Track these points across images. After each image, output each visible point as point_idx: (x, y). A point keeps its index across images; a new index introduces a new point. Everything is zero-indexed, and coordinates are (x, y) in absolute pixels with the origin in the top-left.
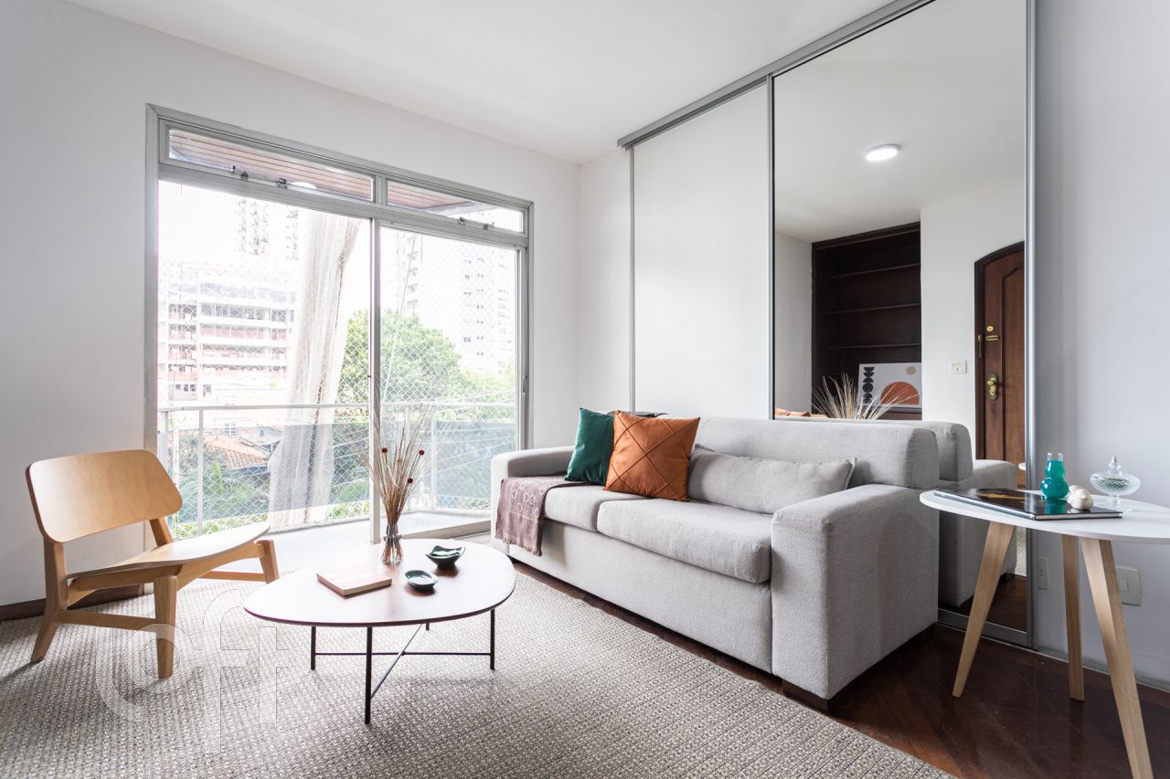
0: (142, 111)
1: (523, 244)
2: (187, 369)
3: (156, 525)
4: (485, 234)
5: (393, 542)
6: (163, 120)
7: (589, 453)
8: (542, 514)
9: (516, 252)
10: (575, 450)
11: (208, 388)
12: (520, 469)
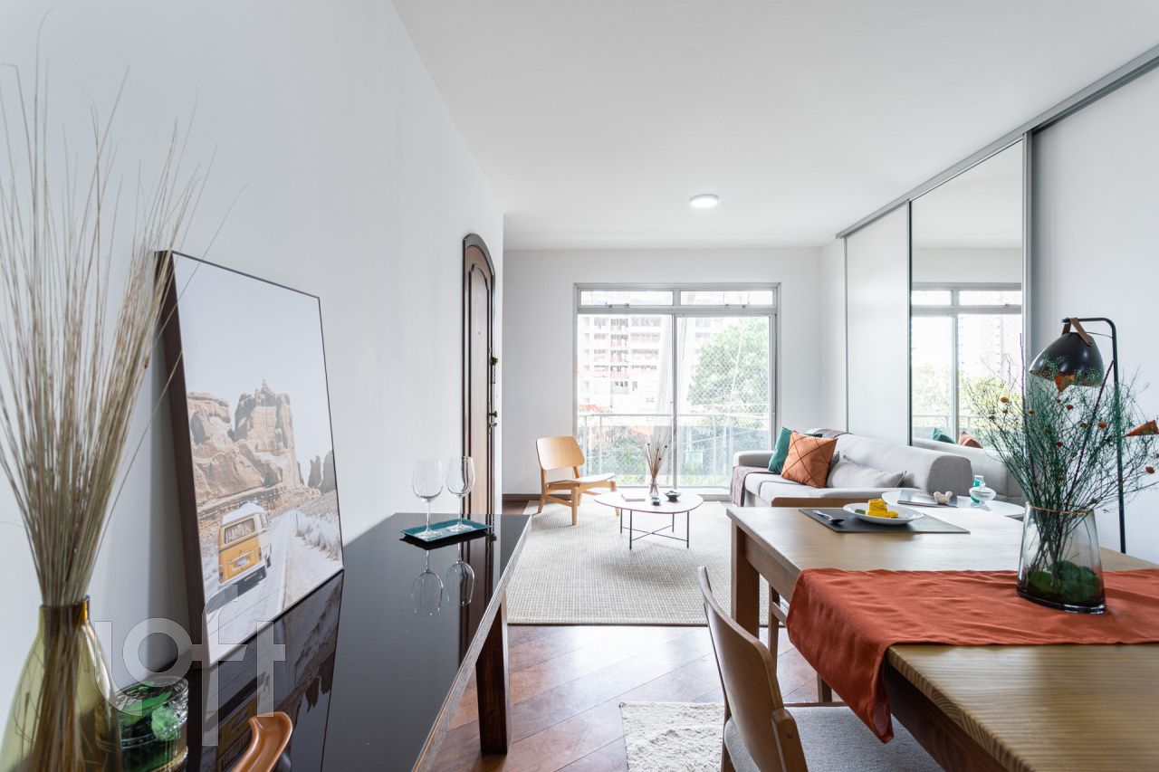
0: (571, 286)
1: (774, 313)
2: (623, 369)
3: (575, 469)
4: (744, 310)
5: (654, 486)
6: (579, 288)
7: (779, 455)
8: (744, 487)
9: (767, 318)
10: (774, 453)
11: (635, 384)
12: (747, 462)
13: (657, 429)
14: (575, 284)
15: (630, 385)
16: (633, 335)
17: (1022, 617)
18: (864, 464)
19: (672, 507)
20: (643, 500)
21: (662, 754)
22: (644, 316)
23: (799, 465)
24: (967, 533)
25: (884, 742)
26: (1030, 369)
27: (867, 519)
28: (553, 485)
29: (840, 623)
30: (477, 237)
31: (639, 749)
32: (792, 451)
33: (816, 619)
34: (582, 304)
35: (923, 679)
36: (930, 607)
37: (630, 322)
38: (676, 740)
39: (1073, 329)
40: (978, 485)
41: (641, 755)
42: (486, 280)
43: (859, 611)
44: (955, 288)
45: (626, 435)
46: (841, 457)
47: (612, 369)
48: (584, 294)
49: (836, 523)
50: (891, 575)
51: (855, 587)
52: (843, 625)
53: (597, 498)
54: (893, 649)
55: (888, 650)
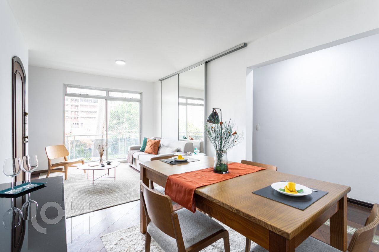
0: (62, 85)
1: (140, 101)
2: (76, 118)
3: (65, 157)
4: (131, 100)
5: (101, 160)
6: (66, 86)
7: (143, 146)
8: (133, 157)
9: (138, 103)
10: (142, 145)
11: (82, 124)
12: (133, 149)
13: (97, 140)
14: (64, 84)
15: (80, 124)
16: (80, 105)
17: (216, 177)
18: (168, 147)
19: (109, 167)
20: (98, 166)
21: (120, 247)
22: (85, 98)
23: (150, 148)
24: (200, 160)
25: (194, 213)
26: (207, 120)
27: (178, 160)
28: (54, 165)
29: (182, 187)
30: (18, 58)
31: (111, 249)
32: (148, 144)
33: (174, 188)
34: (67, 92)
35: (204, 194)
36: (200, 179)
37: (79, 100)
38: (123, 241)
39: (214, 111)
40: (196, 149)
41: (112, 250)
42: (22, 78)
43: (186, 183)
44: (187, 98)
45: (79, 143)
46: (161, 145)
47: (71, 118)
48: (68, 89)
49: (171, 162)
50: (189, 173)
51: (183, 177)
52: (183, 187)
53: (77, 167)
54: (196, 189)
55: (195, 190)
